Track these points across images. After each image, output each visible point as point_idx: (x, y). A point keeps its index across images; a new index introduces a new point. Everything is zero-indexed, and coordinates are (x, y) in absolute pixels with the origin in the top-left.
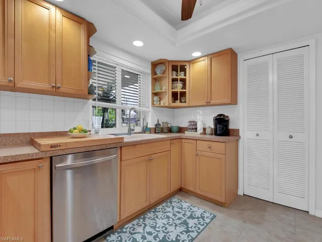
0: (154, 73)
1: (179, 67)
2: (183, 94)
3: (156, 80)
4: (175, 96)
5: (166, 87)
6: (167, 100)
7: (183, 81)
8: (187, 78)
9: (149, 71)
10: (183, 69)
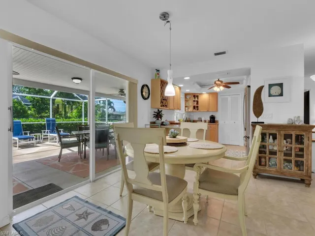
0: (186, 97)
1: (196, 96)
2: (197, 107)
3: (186, 101)
4: (194, 107)
5: (191, 104)
6: (191, 109)
7: (197, 102)
8: (199, 100)
9: (184, 97)
10: (198, 97)
